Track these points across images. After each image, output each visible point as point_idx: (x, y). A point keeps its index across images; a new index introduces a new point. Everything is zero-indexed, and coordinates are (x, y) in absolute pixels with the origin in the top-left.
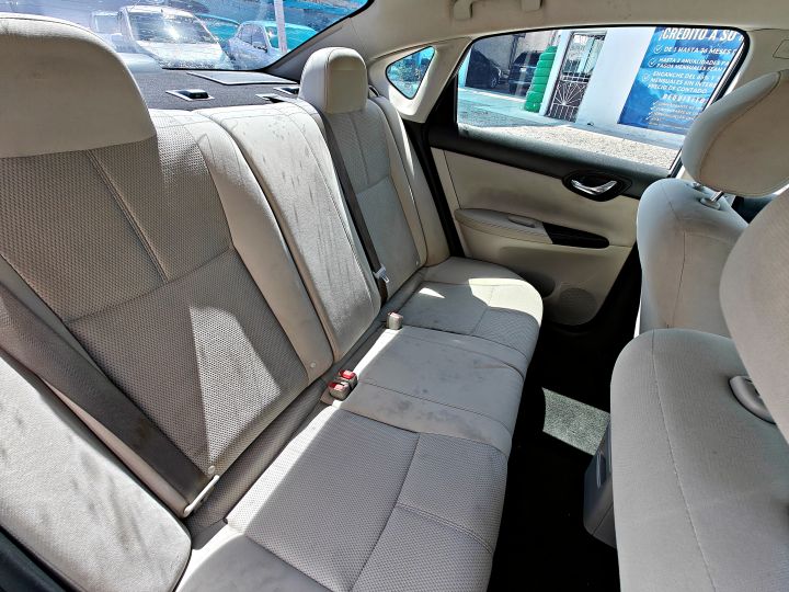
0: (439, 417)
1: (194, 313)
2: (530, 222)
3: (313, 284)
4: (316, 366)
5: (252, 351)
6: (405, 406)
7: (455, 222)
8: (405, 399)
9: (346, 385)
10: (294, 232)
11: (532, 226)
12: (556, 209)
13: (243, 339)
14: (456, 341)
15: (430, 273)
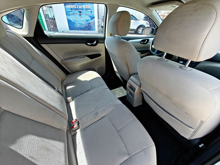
0: (106, 108)
1: (13, 147)
2: (83, 57)
3: (47, 103)
4: (65, 127)
5: (46, 140)
6: (97, 114)
7: (62, 65)
8: (95, 112)
9: (76, 124)
10: (26, 89)
11: (84, 57)
12: (86, 51)
13: (40, 139)
14: (91, 92)
15: (65, 83)
